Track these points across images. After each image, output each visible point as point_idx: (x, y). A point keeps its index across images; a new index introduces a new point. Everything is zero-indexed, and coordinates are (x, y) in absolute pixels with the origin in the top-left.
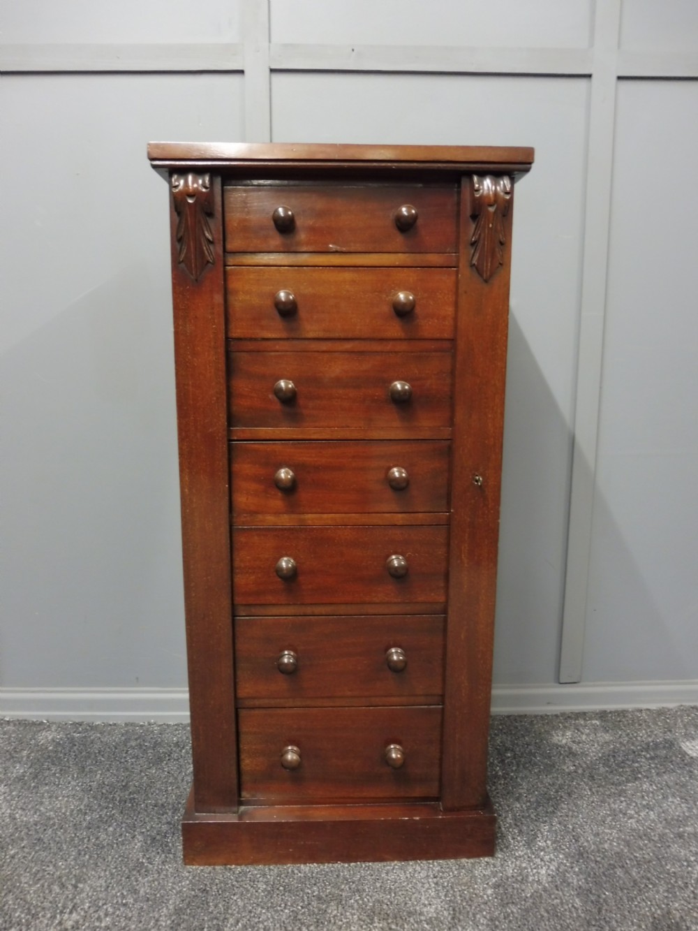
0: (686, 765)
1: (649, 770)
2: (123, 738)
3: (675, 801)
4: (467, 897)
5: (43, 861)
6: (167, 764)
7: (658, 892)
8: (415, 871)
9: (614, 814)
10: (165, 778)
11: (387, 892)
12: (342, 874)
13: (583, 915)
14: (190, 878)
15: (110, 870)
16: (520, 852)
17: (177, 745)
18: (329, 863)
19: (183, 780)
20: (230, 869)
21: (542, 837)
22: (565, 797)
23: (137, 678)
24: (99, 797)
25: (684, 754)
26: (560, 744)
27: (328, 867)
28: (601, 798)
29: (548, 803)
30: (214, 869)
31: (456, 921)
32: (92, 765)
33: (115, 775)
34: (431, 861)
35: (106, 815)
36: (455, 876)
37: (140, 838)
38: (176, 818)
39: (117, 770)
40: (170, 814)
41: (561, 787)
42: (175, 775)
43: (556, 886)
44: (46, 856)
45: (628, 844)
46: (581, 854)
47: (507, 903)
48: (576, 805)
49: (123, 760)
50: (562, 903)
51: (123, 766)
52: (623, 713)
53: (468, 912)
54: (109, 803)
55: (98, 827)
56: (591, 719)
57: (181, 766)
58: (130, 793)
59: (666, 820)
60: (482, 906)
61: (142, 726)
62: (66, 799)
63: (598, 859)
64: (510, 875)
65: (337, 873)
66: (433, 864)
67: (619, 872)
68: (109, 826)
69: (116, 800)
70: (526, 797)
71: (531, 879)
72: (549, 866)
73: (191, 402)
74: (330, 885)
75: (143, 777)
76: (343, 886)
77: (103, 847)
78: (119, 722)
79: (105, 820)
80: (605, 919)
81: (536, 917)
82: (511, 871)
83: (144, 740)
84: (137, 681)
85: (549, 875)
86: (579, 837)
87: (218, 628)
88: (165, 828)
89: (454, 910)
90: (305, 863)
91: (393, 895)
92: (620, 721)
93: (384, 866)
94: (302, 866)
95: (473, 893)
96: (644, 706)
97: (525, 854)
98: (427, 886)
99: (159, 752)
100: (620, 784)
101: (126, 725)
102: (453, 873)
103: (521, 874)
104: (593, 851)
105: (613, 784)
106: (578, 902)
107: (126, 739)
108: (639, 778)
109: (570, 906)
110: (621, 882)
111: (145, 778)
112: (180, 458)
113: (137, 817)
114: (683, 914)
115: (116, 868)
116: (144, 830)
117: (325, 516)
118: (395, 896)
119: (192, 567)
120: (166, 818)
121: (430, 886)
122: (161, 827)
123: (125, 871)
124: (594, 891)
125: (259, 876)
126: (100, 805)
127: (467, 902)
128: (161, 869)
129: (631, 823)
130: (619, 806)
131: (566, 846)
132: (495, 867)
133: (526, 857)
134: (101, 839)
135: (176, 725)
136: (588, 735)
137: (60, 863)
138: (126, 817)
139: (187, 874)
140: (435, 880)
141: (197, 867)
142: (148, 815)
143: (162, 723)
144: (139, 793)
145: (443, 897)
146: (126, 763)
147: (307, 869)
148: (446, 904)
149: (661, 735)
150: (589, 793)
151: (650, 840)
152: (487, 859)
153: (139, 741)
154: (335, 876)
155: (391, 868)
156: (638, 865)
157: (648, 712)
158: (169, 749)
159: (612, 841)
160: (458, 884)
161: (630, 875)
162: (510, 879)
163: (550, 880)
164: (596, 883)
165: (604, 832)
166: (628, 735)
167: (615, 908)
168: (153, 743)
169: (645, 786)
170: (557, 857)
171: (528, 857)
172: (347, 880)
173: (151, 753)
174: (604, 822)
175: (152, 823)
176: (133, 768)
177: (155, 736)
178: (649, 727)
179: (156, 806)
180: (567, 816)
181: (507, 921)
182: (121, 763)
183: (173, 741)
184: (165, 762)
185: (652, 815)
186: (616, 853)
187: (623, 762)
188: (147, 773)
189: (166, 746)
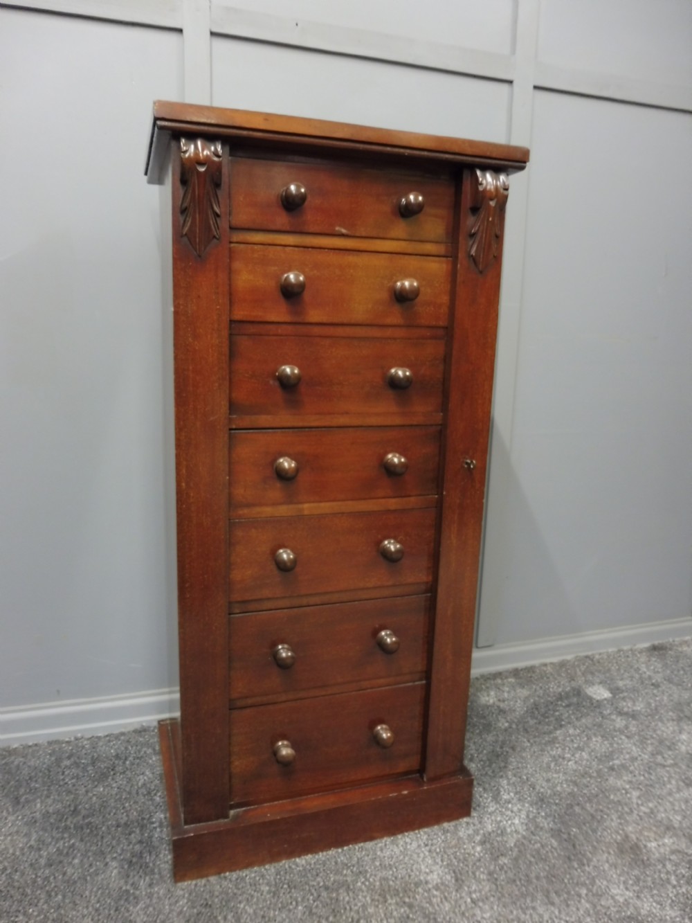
0: (595, 707)
1: (569, 717)
2: (53, 759)
3: (598, 739)
4: (461, 857)
5: (9, 912)
6: (113, 779)
7: (612, 820)
8: (406, 843)
9: (554, 759)
10: (116, 794)
11: (388, 869)
12: (339, 860)
13: (562, 853)
14: (186, 895)
15: (92, 906)
16: (491, 808)
17: (117, 757)
18: (322, 851)
19: (137, 793)
20: (225, 878)
21: (505, 791)
22: (510, 751)
23: (58, 691)
24: (49, 828)
25: (590, 699)
26: (488, 704)
27: (323, 856)
28: (540, 748)
29: (498, 759)
30: (208, 881)
31: (460, 882)
32: (25, 793)
33: (58, 801)
34: (417, 831)
35: (64, 847)
36: (443, 841)
37: (114, 864)
38: (146, 835)
39: (59, 795)
40: (138, 832)
41: (503, 743)
42: (128, 790)
43: (532, 832)
44: (11, 906)
45: (575, 783)
46: (542, 800)
47: (498, 857)
48: (522, 757)
49: (61, 783)
50: (542, 846)
51: (64, 789)
52: (531, 669)
53: (467, 872)
54: (63, 832)
55: (61, 862)
56: (506, 678)
57: (130, 779)
58: (84, 817)
59: (596, 757)
60: (478, 864)
61: (68, 743)
62: (9, 838)
63: (557, 801)
64: (490, 830)
65: (334, 860)
66: (419, 833)
67: (577, 809)
68: (73, 858)
69: (70, 828)
70: (477, 757)
71: (509, 830)
72: (520, 816)
73: (191, 389)
74: (331, 873)
75: (91, 798)
76: (345, 872)
77: (75, 882)
78: (41, 742)
79: (65, 852)
80: (581, 853)
81: (526, 863)
82: (490, 827)
83: (78, 758)
84: (58, 694)
85: (522, 823)
86: (535, 785)
88: (137, 847)
89: (454, 872)
90: (299, 856)
91: (395, 870)
92: (531, 677)
93: (376, 844)
94: (297, 860)
95: (465, 853)
96: (548, 661)
97: (497, 809)
98: (422, 855)
99: (100, 767)
100: (550, 732)
101: (50, 743)
102: (441, 838)
103: (499, 828)
104: (550, 795)
105: (545, 733)
106: (555, 844)
107: (56, 759)
108: (564, 725)
109: (550, 847)
110: (582, 818)
111: (94, 798)
112: (177, 449)
113: (102, 841)
114: (638, 835)
115: (98, 902)
116: (115, 855)
117: (322, 505)
118: (397, 870)
120: (135, 837)
121: (425, 854)
122: (133, 849)
123: (110, 903)
124: (563, 830)
125: (258, 878)
127: (463, 863)
128: (150, 892)
129: (571, 765)
130: (557, 752)
131: (526, 794)
132: (474, 825)
133: (498, 811)
134: (69, 874)
135: (107, 736)
136: (509, 692)
137: (31, 910)
138: (88, 844)
139: (181, 893)
140: (428, 848)
141: (189, 882)
142: (113, 838)
143: (90, 736)
144: (94, 815)
145: (440, 863)
146: (66, 786)
147: (304, 862)
148: (445, 868)
149: (567, 684)
150: (529, 745)
151: (591, 777)
152: (465, 819)
153: (72, 760)
154: (333, 863)
155: (383, 844)
156: (590, 801)
157: (552, 666)
158: (112, 763)
159: (562, 783)
160: (449, 848)
161: (586, 810)
162: (492, 835)
163: (525, 828)
164: (563, 823)
165: (553, 777)
166: (541, 688)
167: (584, 842)
168: (90, 759)
169: (571, 731)
170: (523, 806)
171: (500, 811)
172: (346, 865)
173: (92, 770)
174: (550, 768)
175: (122, 846)
176: (76, 790)
177: (89, 751)
178: (556, 679)
179: (118, 826)
180: (518, 768)
181: (503, 872)
182: (60, 786)
183: (112, 753)
184: (110, 778)
185: (585, 755)
186: (569, 794)
187: (546, 712)
188: (95, 793)
189: (105, 760)
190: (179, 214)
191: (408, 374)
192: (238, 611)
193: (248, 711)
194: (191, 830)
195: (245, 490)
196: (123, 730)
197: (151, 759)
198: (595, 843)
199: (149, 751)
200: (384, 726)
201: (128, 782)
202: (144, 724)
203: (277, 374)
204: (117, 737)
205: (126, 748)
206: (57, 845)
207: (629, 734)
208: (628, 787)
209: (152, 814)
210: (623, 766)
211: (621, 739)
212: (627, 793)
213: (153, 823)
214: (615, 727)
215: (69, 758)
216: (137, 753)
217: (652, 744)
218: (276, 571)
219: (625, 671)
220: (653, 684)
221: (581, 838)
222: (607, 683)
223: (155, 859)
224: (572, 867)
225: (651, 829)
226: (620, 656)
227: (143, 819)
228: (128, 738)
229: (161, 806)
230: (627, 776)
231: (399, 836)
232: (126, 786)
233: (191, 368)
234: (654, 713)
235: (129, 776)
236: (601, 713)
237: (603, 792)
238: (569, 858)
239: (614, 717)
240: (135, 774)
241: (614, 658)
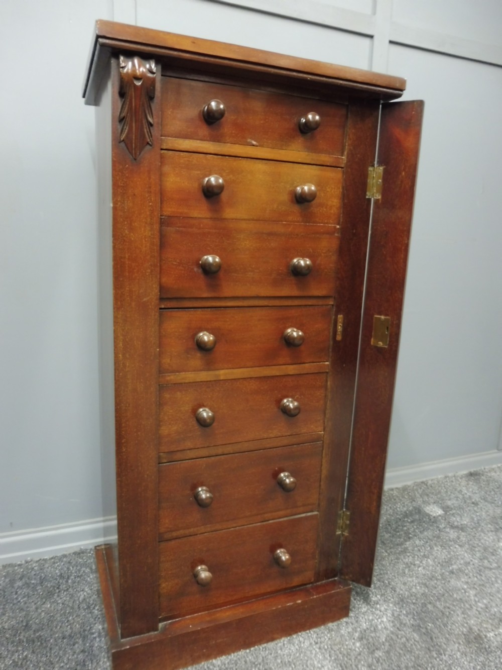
0: (433, 522)
1: (414, 531)
2: (7, 580)
3: (438, 549)
4: (345, 652)
6: (58, 596)
7: (458, 615)
8: (300, 642)
9: (408, 566)
10: (61, 610)
11: (288, 665)
12: (248, 659)
13: (423, 645)
16: (364, 609)
17: (61, 576)
18: (234, 652)
19: (79, 608)
21: (373, 593)
24: (5, 642)
25: (429, 515)
27: (234, 656)
28: (396, 556)
33: (13, 618)
34: (308, 631)
35: (19, 659)
36: (329, 639)
38: (88, 645)
39: (13, 612)
40: (81, 642)
42: (71, 605)
43: (398, 628)
45: (426, 585)
47: (374, 650)
48: (383, 565)
49: (15, 602)
50: (407, 640)
51: (17, 607)
53: (351, 665)
54: (17, 646)
57: (72, 595)
58: (34, 631)
59: (439, 563)
60: (359, 657)
61: (20, 565)
63: (414, 601)
64: (365, 628)
65: (244, 659)
66: (310, 632)
67: (430, 607)
69: (23, 642)
71: (380, 627)
72: (387, 615)
73: (127, 274)
75: (40, 614)
79: (20, 663)
80: (437, 644)
81: (397, 656)
82: (365, 625)
83: (29, 579)
85: (389, 621)
86: (395, 588)
87: (146, 476)
88: (81, 657)
89: (341, 666)
90: (215, 658)
93: (276, 644)
94: (214, 661)
95: (347, 649)
97: (368, 609)
98: (314, 652)
99: (47, 586)
100: (401, 544)
101: (4, 567)
102: (327, 636)
103: (371, 625)
104: (408, 596)
105: (398, 545)
106: (417, 637)
107: (10, 580)
108: (412, 538)
109: (413, 640)
110: (434, 614)
111: (43, 614)
112: (114, 326)
113: (50, 653)
114: (479, 627)
116: (62, 665)
117: (235, 371)
118: (295, 667)
119: (123, 425)
120: (78, 647)
121: (316, 651)
122: (77, 658)
124: (422, 626)
126: (8, 651)
127: (347, 657)
129: (421, 570)
130: (409, 560)
131: (390, 596)
132: (352, 624)
133: (369, 611)
135: (52, 558)
138: (39, 656)
140: (318, 646)
142: (60, 649)
143: (38, 559)
144: (43, 629)
145: (329, 658)
146: (19, 604)
147: (219, 663)
148: (333, 662)
149: (410, 504)
150: (387, 554)
151: (437, 580)
152: (345, 619)
153: (24, 580)
154: (244, 663)
155: (282, 644)
156: (439, 599)
157: (397, 490)
158: (57, 582)
159: (415, 586)
160: (335, 645)
161: (437, 607)
162: (367, 631)
163: (392, 624)
164: (421, 619)
165: (408, 581)
166: (391, 508)
167: (439, 634)
168: (38, 579)
169: (417, 542)
170: (388, 606)
171: (371, 611)
172: (254, 663)
173: (40, 589)
174: (405, 573)
175: (67, 656)
176: (27, 607)
177: (38, 572)
178: (401, 500)
179: (64, 638)
180: (381, 574)
181: (380, 664)
182: (14, 604)
183: (56, 573)
184: (56, 595)
185: (430, 562)
186: (422, 594)
187: (397, 528)
188: (43, 609)
189: (51, 579)
190: (118, 123)
191: (308, 263)
192: (166, 461)
193: (173, 542)
194: (127, 643)
195: (171, 360)
196: (65, 553)
197: (89, 577)
198: (447, 636)
199: (88, 570)
200: (282, 550)
201: (70, 598)
202: (82, 548)
203: (200, 262)
204: (60, 559)
205: (68, 569)
206: (13, 658)
207: (460, 544)
208: (465, 587)
209: (92, 625)
210: (460, 570)
211: (456, 548)
212: (465, 592)
213: (93, 634)
214: (449, 537)
215: (21, 579)
216: (78, 572)
217: (479, 551)
218: (197, 426)
219: (451, 493)
220: (473, 503)
221: (436, 631)
222: (439, 502)
223: (96, 666)
224: (431, 657)
225: (487, 621)
226: (447, 481)
227: (84, 631)
228: (69, 559)
229: (99, 618)
230: (464, 578)
231: (294, 636)
232: (69, 601)
233: (127, 256)
234: (477, 525)
235: (71, 593)
236: (438, 527)
237: (447, 592)
238: (429, 649)
239: (448, 530)
240: (77, 591)
241: (442, 483)
